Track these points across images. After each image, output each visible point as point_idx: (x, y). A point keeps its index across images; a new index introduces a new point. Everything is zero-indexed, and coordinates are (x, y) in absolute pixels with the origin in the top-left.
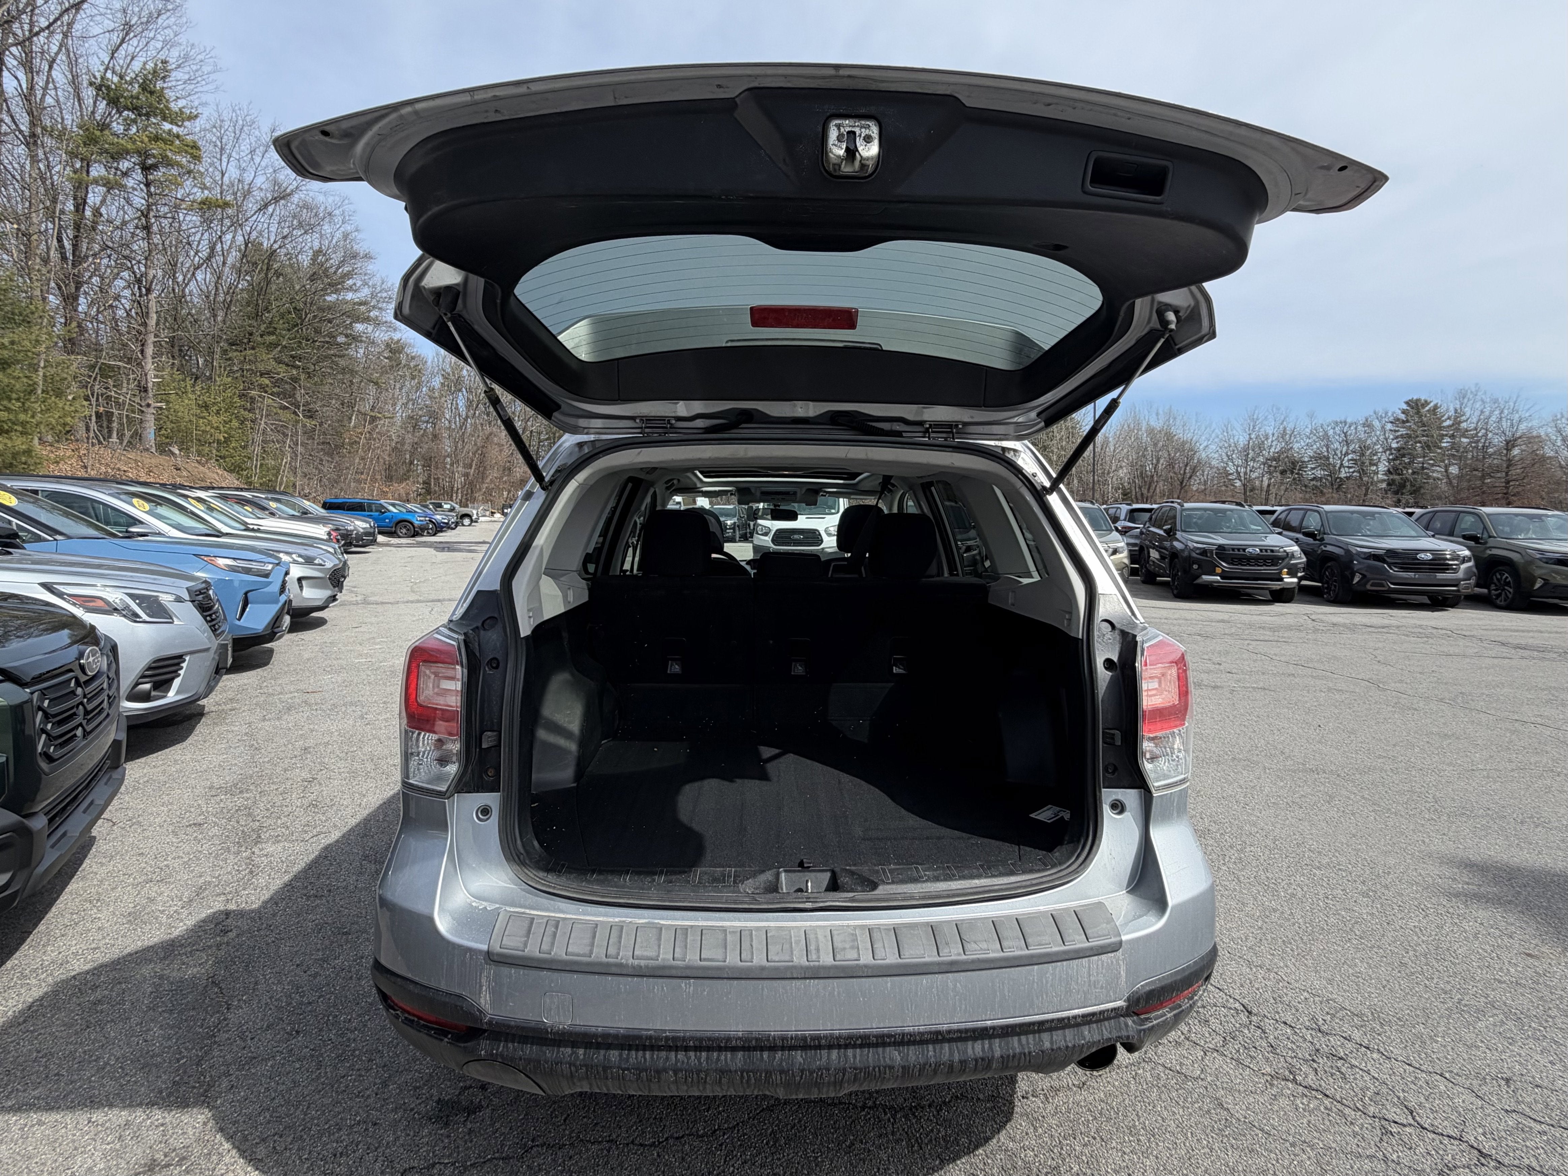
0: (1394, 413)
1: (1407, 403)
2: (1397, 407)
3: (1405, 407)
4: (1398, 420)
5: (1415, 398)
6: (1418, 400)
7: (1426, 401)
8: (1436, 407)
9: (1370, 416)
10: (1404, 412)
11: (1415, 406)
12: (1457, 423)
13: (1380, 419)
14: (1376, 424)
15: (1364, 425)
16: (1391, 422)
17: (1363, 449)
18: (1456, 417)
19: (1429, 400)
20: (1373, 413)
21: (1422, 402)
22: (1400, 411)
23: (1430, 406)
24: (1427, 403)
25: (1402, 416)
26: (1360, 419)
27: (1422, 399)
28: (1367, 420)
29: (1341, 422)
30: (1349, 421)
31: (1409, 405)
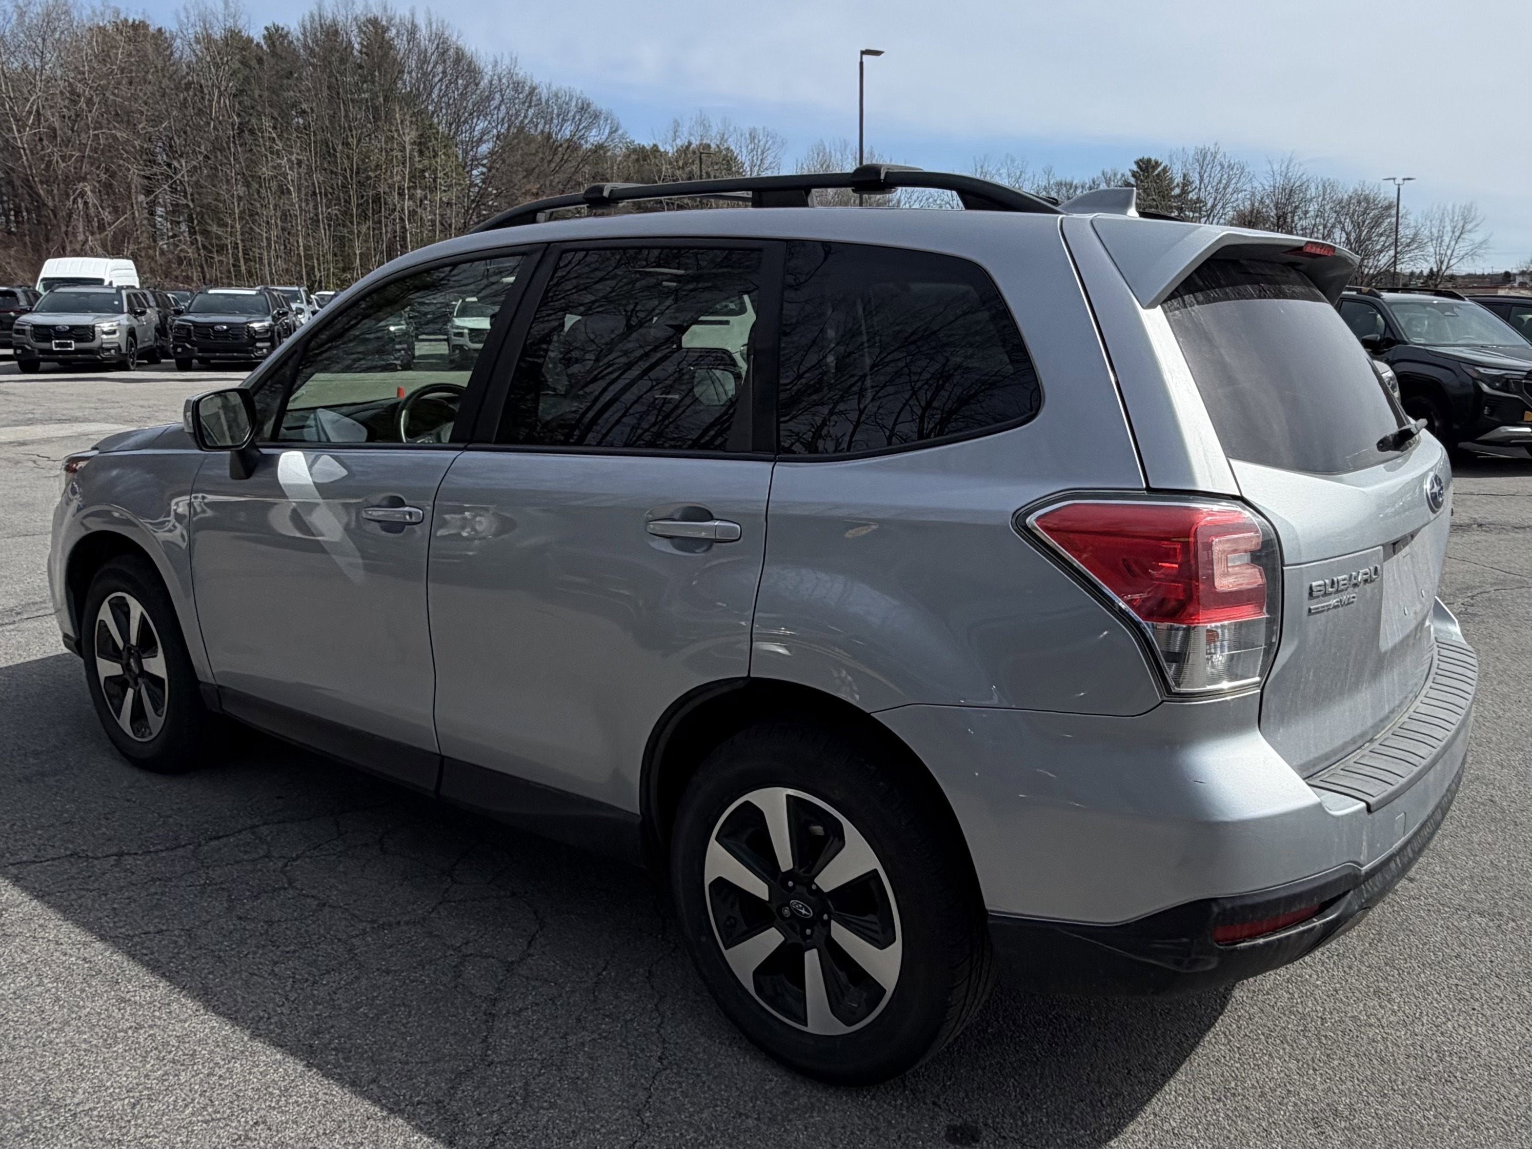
1: (1137, 163)
2: (1127, 168)
3: (1135, 168)
4: (1130, 184)
5: (1146, 157)
6: (1149, 160)
7: (1156, 162)
8: (1165, 170)
10: (1134, 175)
11: (1146, 168)
18: (1184, 185)
19: (1160, 161)
20: (1100, 175)
21: (1153, 162)
22: (1130, 174)
23: (1160, 169)
24: (1157, 164)
25: (1132, 181)
26: (1087, 181)
27: (1153, 159)
28: (1094, 182)
29: (1066, 185)
30: (1074, 184)
31: (1139, 167)
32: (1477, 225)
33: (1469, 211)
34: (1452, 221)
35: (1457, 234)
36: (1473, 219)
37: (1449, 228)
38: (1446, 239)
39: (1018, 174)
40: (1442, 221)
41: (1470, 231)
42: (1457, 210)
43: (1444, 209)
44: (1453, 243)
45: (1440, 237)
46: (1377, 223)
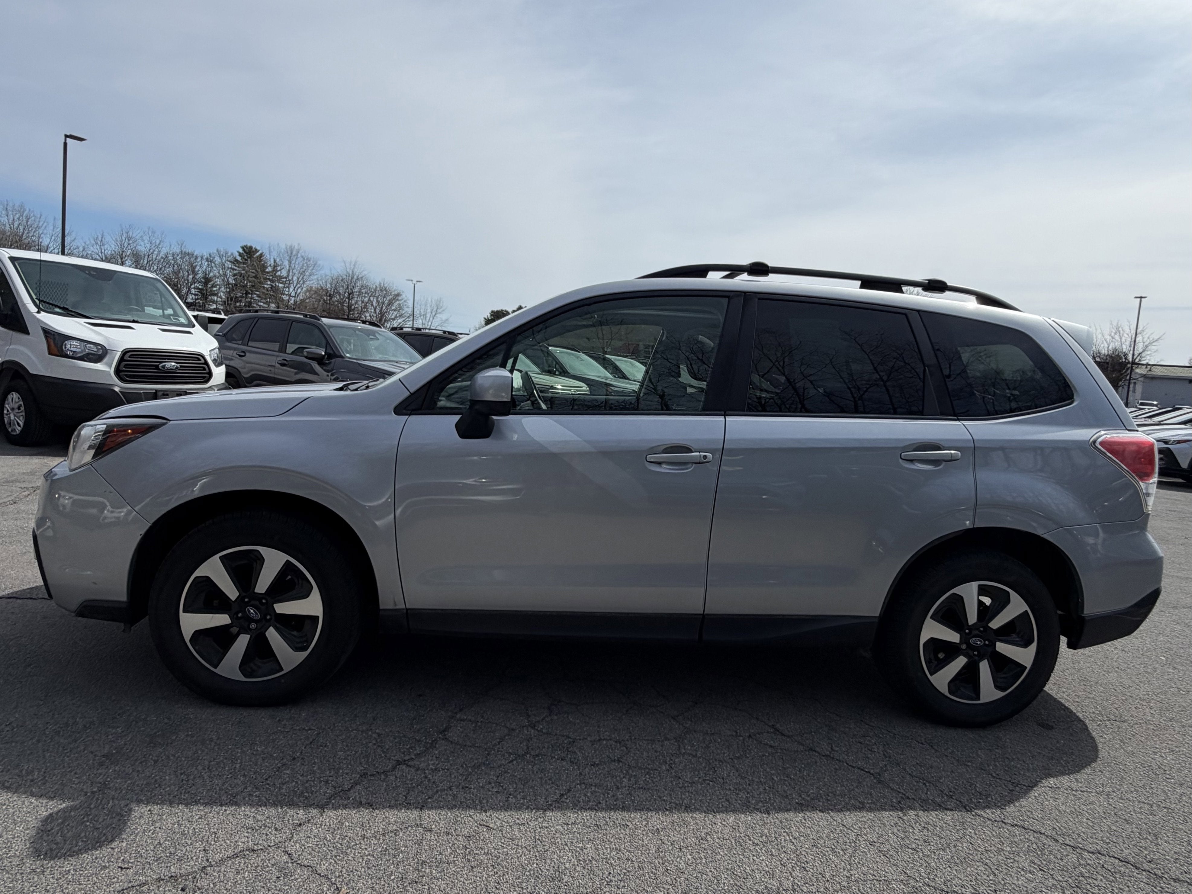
0: (232, 254)
1: (243, 248)
2: (235, 250)
3: (241, 251)
4: (236, 260)
5: (249, 245)
6: (251, 247)
7: (256, 250)
8: (261, 255)
9: (213, 253)
10: (240, 254)
11: (249, 252)
12: (275, 270)
13: (221, 257)
14: (218, 260)
15: (207, 260)
16: (231, 262)
17: (207, 280)
18: (275, 267)
19: (258, 249)
20: (215, 251)
21: (254, 249)
22: (237, 254)
23: (258, 254)
24: (256, 251)
25: (239, 258)
26: (205, 254)
27: (254, 247)
28: (210, 256)
29: (189, 254)
30: (195, 254)
31: (244, 250)
32: (443, 311)
33: (440, 302)
34: (431, 306)
35: (434, 314)
36: (442, 307)
37: (429, 310)
38: (428, 316)
39: (158, 242)
40: (426, 305)
41: (440, 313)
42: (433, 301)
43: (427, 300)
44: (431, 319)
45: (425, 315)
46: (390, 303)
